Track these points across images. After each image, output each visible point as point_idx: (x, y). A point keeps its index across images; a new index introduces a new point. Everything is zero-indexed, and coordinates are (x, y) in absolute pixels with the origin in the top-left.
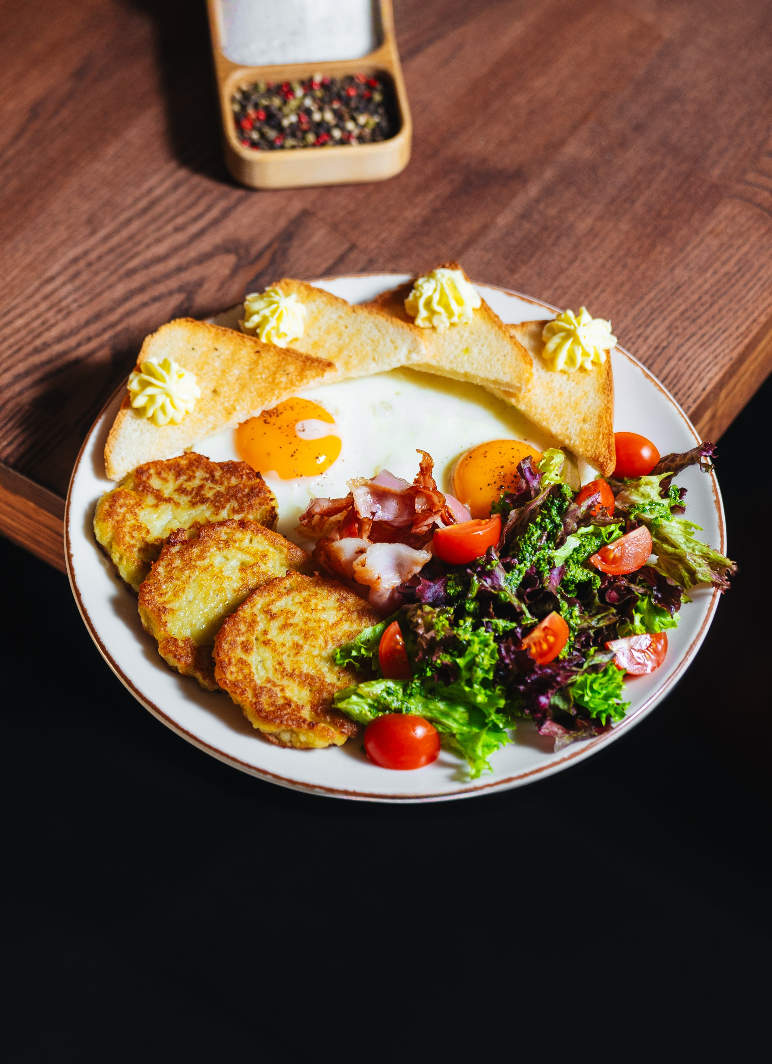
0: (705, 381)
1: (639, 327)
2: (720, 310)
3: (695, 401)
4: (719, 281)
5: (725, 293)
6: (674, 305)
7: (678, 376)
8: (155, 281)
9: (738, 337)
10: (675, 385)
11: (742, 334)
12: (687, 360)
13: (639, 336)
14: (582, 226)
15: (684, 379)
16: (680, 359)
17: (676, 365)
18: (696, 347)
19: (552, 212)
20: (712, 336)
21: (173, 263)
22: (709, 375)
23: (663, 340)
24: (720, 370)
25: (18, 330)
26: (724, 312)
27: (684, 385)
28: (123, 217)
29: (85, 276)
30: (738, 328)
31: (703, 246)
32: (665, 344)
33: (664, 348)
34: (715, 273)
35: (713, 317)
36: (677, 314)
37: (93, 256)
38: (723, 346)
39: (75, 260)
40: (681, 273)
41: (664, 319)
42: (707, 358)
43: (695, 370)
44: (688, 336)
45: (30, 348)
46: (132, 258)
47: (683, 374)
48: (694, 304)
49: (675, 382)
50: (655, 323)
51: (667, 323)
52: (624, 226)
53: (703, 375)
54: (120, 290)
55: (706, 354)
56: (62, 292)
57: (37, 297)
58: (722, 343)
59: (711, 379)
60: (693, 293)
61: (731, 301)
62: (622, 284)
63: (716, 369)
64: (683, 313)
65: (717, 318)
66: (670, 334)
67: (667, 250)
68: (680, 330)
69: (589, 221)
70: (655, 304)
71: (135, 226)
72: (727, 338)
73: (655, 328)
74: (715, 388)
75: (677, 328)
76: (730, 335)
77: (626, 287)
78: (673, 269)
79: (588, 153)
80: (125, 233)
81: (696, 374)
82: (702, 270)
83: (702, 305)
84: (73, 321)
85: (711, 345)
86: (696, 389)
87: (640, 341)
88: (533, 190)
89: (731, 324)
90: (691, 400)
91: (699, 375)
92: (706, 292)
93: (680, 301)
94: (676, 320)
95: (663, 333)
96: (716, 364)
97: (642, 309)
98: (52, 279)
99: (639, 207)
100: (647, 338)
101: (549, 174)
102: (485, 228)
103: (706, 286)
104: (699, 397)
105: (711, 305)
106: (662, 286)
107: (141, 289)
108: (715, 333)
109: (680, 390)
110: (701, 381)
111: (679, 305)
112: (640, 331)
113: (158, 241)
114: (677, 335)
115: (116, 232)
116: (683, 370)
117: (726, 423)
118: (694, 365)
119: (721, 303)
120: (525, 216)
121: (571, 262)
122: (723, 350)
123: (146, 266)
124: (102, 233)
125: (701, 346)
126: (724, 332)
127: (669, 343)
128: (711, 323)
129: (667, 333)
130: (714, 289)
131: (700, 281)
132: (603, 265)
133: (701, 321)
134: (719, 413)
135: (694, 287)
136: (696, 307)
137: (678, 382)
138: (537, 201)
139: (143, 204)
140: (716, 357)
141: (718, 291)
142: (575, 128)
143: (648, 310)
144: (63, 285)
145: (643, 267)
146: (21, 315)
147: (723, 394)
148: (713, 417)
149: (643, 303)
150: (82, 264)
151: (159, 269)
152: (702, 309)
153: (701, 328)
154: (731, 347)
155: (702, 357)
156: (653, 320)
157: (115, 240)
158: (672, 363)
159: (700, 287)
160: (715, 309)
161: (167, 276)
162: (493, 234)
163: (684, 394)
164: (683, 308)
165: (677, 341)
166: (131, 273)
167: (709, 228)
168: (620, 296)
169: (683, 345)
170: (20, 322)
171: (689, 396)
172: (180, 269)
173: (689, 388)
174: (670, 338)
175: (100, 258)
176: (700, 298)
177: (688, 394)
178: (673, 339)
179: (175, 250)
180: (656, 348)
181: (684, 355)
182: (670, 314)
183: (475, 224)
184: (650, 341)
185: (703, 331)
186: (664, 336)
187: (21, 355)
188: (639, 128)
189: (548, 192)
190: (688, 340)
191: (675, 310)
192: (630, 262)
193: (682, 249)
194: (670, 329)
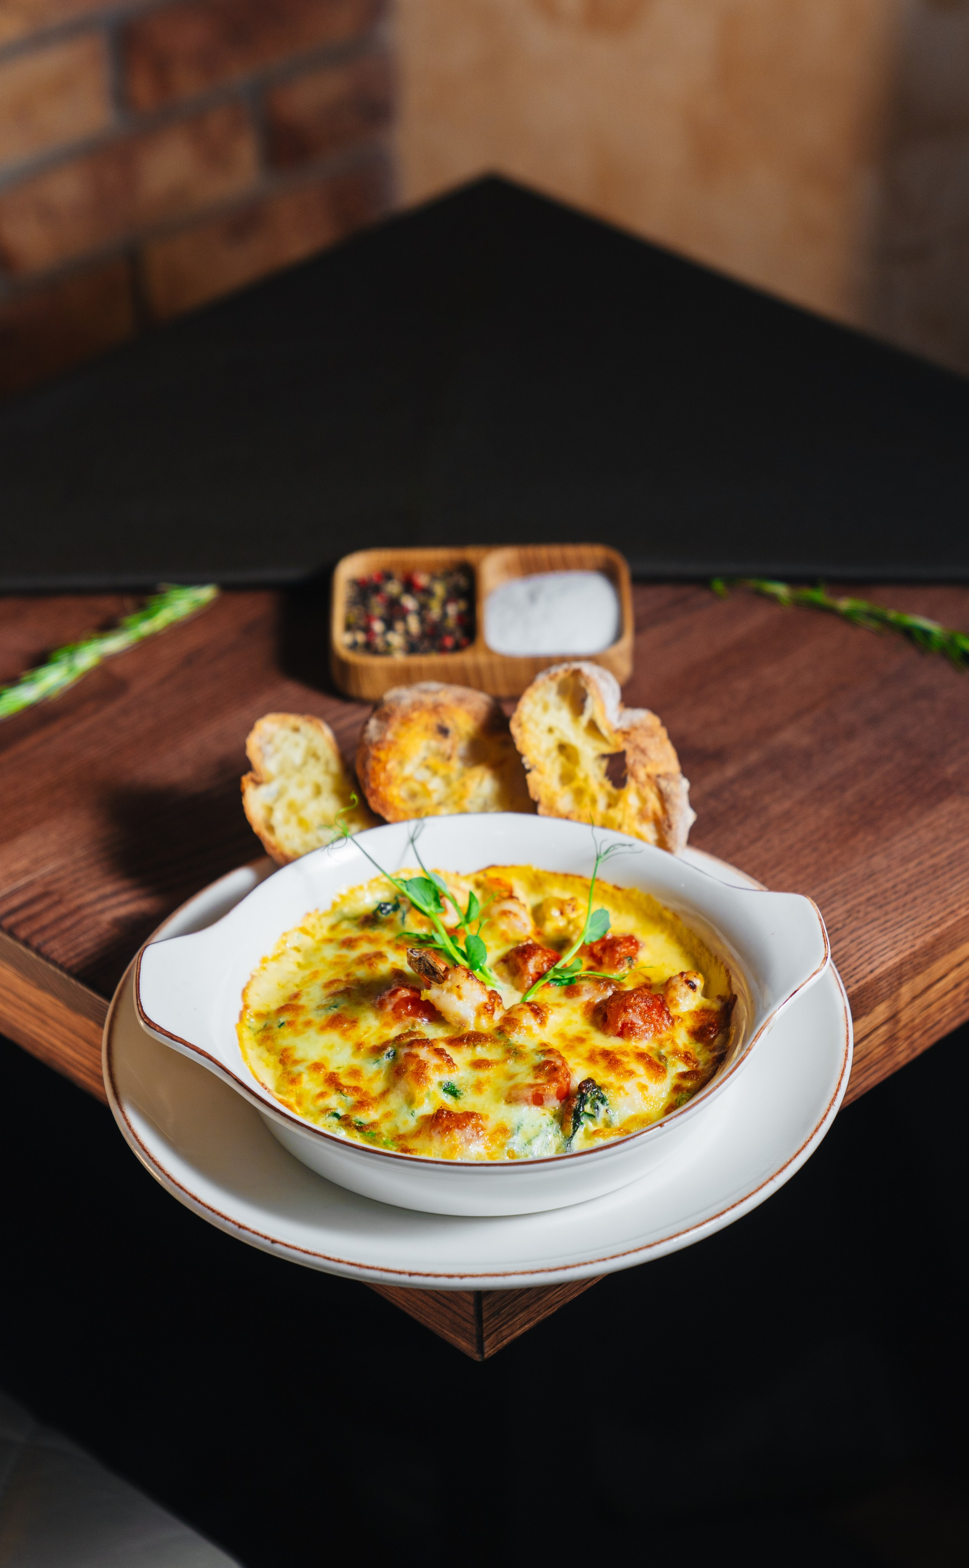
0: (876, 964)
2: (915, 899)
3: (857, 982)
4: (922, 872)
5: (927, 884)
6: (862, 890)
9: (927, 926)
11: (933, 923)
12: (861, 943)
14: (776, 809)
15: (851, 960)
16: (852, 941)
17: (846, 946)
18: (875, 931)
19: (747, 792)
20: (897, 923)
22: (882, 959)
23: (838, 922)
24: (897, 955)
26: (919, 901)
27: (849, 966)
30: (930, 917)
31: (914, 838)
32: (839, 925)
33: (837, 930)
34: (920, 864)
35: (905, 905)
36: (863, 898)
38: (908, 933)
40: (879, 861)
41: (846, 903)
42: (884, 942)
43: (866, 952)
44: (868, 921)
47: (852, 955)
48: (885, 891)
51: (848, 906)
52: (826, 812)
53: (874, 958)
55: (885, 938)
58: (907, 930)
59: (883, 963)
60: (888, 881)
61: (930, 891)
62: (807, 866)
63: (893, 953)
64: (869, 899)
65: (908, 906)
66: (849, 916)
67: (870, 838)
68: (861, 914)
69: (787, 804)
70: (839, 888)
72: (914, 926)
73: (833, 910)
74: (889, 973)
75: (858, 912)
76: (919, 924)
78: (872, 857)
79: (805, 741)
81: (867, 956)
82: (905, 860)
83: (896, 893)
85: (894, 930)
86: (863, 970)
88: (731, 771)
89: (923, 914)
91: (870, 958)
92: (904, 881)
93: (870, 887)
94: (860, 904)
95: (840, 915)
96: (893, 949)
97: (823, 892)
99: (849, 796)
101: (754, 757)
103: (906, 876)
104: (864, 978)
105: (906, 894)
106: (854, 871)
108: (902, 921)
110: (870, 964)
111: (868, 891)
114: (856, 919)
116: (853, 952)
117: (923, 1043)
118: (868, 948)
119: (917, 892)
121: (754, 841)
122: (907, 937)
125: (881, 931)
126: (913, 920)
127: (844, 926)
128: (900, 911)
129: (844, 916)
130: (913, 879)
131: (900, 870)
132: (791, 847)
133: (889, 908)
134: (905, 1017)
135: (890, 875)
136: (888, 894)
137: (844, 962)
138: (732, 781)
140: (896, 942)
141: (917, 881)
142: (798, 716)
143: (830, 892)
145: (836, 852)
147: (906, 991)
148: (893, 1018)
149: (825, 886)
152: (893, 897)
153: (886, 914)
154: (917, 934)
155: (880, 941)
156: (833, 902)
159: (898, 876)
160: (909, 897)
163: (850, 972)
164: (872, 893)
165: (854, 924)
167: (926, 821)
168: (800, 877)
169: (860, 928)
171: (851, 977)
173: (855, 969)
176: (895, 886)
177: (851, 974)
178: (852, 922)
181: (859, 937)
182: (855, 898)
185: (888, 917)
186: (841, 918)
188: (874, 720)
189: (748, 774)
190: (868, 924)
191: (860, 895)
192: (823, 846)
193: (887, 839)
194: (849, 912)
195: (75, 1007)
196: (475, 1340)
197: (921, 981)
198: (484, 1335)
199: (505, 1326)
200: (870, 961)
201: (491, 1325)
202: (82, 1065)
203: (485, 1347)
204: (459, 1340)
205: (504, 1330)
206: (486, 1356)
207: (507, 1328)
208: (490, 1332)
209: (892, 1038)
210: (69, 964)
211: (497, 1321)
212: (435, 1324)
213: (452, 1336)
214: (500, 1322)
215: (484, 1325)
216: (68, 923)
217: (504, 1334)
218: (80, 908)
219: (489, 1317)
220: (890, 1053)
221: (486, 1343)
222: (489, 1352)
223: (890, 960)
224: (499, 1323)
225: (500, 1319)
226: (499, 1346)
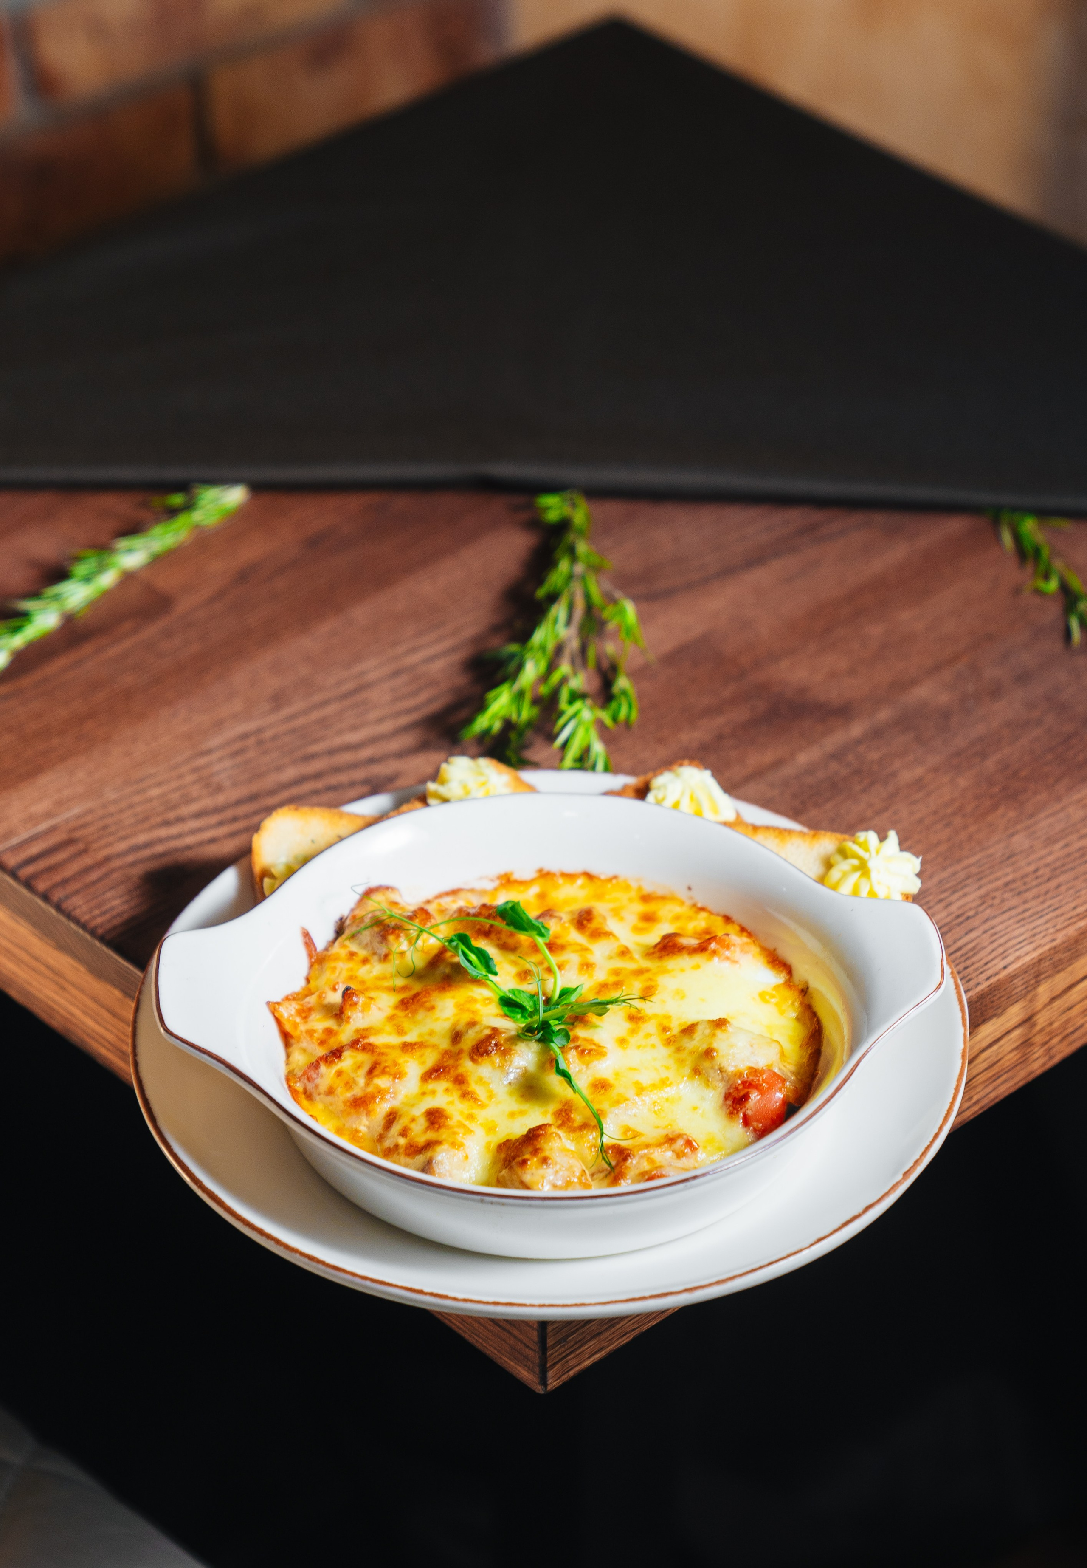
0: (1010, 959)
1: (945, 891)
2: (1058, 886)
3: (988, 979)
4: (1069, 855)
5: (1072, 869)
6: (999, 874)
7: (975, 950)
8: (337, 770)
9: (1071, 918)
10: (968, 958)
11: (1078, 915)
12: (995, 934)
13: (941, 901)
14: (907, 776)
15: (983, 954)
16: (985, 932)
17: (978, 937)
18: (1011, 921)
19: (874, 755)
20: (1038, 913)
21: (366, 753)
22: (1018, 954)
23: (970, 909)
24: (1035, 949)
25: (150, 800)
26: (1063, 888)
27: (980, 961)
28: (318, 698)
29: (251, 754)
30: (1075, 908)
31: (1061, 815)
32: (971, 913)
33: (968, 918)
34: (1067, 845)
35: (1047, 893)
36: (1000, 883)
37: (268, 734)
38: (1048, 925)
39: (245, 736)
40: (1020, 841)
41: (980, 887)
42: (1022, 934)
43: (1000, 945)
44: (1004, 909)
45: (159, 820)
46: (315, 741)
48: (1026, 875)
49: (969, 955)
50: (966, 890)
51: (983, 891)
52: (962, 782)
53: (1009, 952)
54: (290, 773)
55: (1022, 930)
56: (217, 767)
57: (185, 769)
58: (1047, 922)
59: (1018, 958)
60: (1029, 864)
61: (1076, 878)
62: (939, 843)
63: (1030, 948)
64: (1007, 884)
65: (1050, 894)
66: (983, 903)
67: (1012, 814)
68: (997, 901)
69: (919, 771)
70: (974, 870)
71: (329, 710)
72: (1057, 917)
73: (965, 895)
74: (1025, 970)
75: (994, 898)
76: (1062, 915)
77: (943, 848)
78: (1012, 835)
79: (944, 698)
80: (315, 715)
81: (1001, 950)
82: (1050, 841)
83: (1036, 878)
84: (221, 799)
85: (1033, 921)
86: (995, 965)
87: (940, 906)
88: (857, 729)
89: (1067, 903)
90: (984, 976)
92: (1047, 865)
93: (1009, 870)
94: (997, 889)
95: (973, 901)
96: (1031, 943)
98: (209, 752)
99: (990, 764)
100: (950, 904)
101: (884, 715)
102: (778, 763)
103: (1050, 859)
104: (996, 974)
105: (1049, 880)
106: (991, 851)
107: (318, 776)
108: (1043, 910)
109: (973, 964)
110: (1003, 958)
111: (1006, 875)
112: (943, 896)
113: (354, 728)
114: (992, 906)
115: (306, 712)
116: (986, 944)
117: (1062, 1050)
118: (1002, 940)
119: (1062, 878)
120: (837, 756)
121: (878, 813)
122: (1047, 929)
123: (331, 752)
124: (286, 712)
125: (1019, 922)
126: (1055, 910)
127: (977, 914)
128: (1041, 899)
129: (978, 902)
130: (1059, 863)
131: (1044, 852)
132: (920, 821)
133: (1029, 895)
134: (1041, 1020)
135: (1032, 857)
136: (1028, 879)
137: (974, 955)
138: (858, 742)
139: (348, 686)
140: (1034, 935)
141: (1062, 865)
142: (937, 668)
143: (962, 875)
144: (220, 760)
145: (973, 829)
146: (159, 784)
147: (1044, 991)
148: (1028, 1020)
149: (959, 867)
150: (251, 741)
151: (347, 757)
152: (1035, 883)
153: (1025, 902)
154: (1059, 927)
155: (1015, 933)
156: (965, 886)
157: (301, 721)
158: (973, 935)
159: (1041, 858)
160: (1053, 883)
161: (354, 766)
162: (788, 771)
163: (976, 970)
164: (1009, 877)
165: (988, 912)
166: (308, 758)
167: (1077, 797)
169: (995, 917)
170: (155, 792)
171: (982, 973)
172: (372, 761)
173: (986, 964)
174: (981, 909)
175: (275, 738)
176: (1036, 871)
177: (981, 970)
178: (985, 910)
179: (374, 740)
180: (958, 917)
181: (993, 927)
182: (991, 882)
183: (768, 757)
184: (953, 908)
185: (1027, 905)
186: (974, 905)
187: (146, 825)
188: (1023, 678)
189: (876, 734)
190: (1004, 912)
191: (997, 879)
192: (958, 821)
193: (1031, 816)
194: (983, 899)
195: (98, 973)
196: (537, 1370)
197: (1061, 980)
198: (548, 1365)
199: (572, 1356)
200: (1004, 955)
201: (557, 1354)
202: (104, 1038)
203: (548, 1378)
204: (519, 1368)
205: (571, 1359)
206: (549, 1388)
207: (573, 1358)
208: (555, 1361)
209: (1026, 1043)
210: (93, 924)
211: (563, 1349)
212: (493, 1350)
213: (512, 1364)
214: (567, 1350)
215: (548, 1353)
216: (94, 876)
217: (571, 1363)
218: (107, 859)
219: (554, 1344)
220: (1024, 1060)
221: (550, 1374)
222: (553, 1383)
223: (1027, 955)
224: (565, 1351)
225: (566, 1347)
226: (565, 1377)
